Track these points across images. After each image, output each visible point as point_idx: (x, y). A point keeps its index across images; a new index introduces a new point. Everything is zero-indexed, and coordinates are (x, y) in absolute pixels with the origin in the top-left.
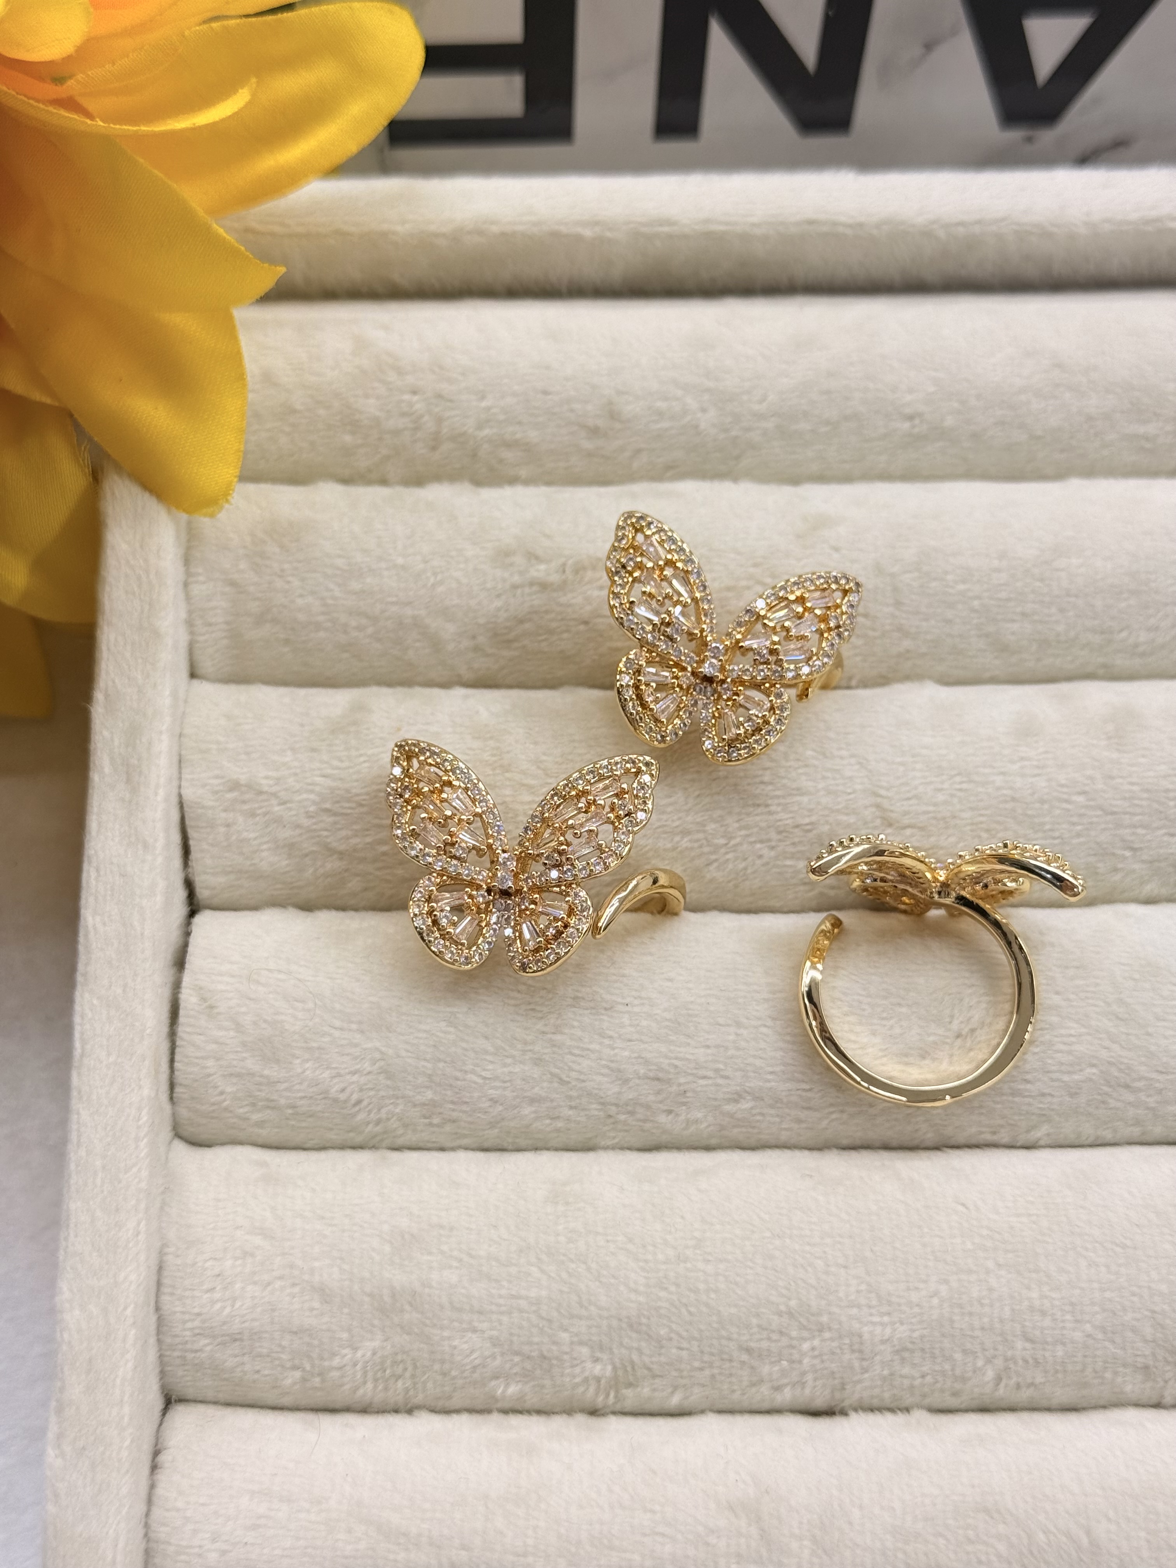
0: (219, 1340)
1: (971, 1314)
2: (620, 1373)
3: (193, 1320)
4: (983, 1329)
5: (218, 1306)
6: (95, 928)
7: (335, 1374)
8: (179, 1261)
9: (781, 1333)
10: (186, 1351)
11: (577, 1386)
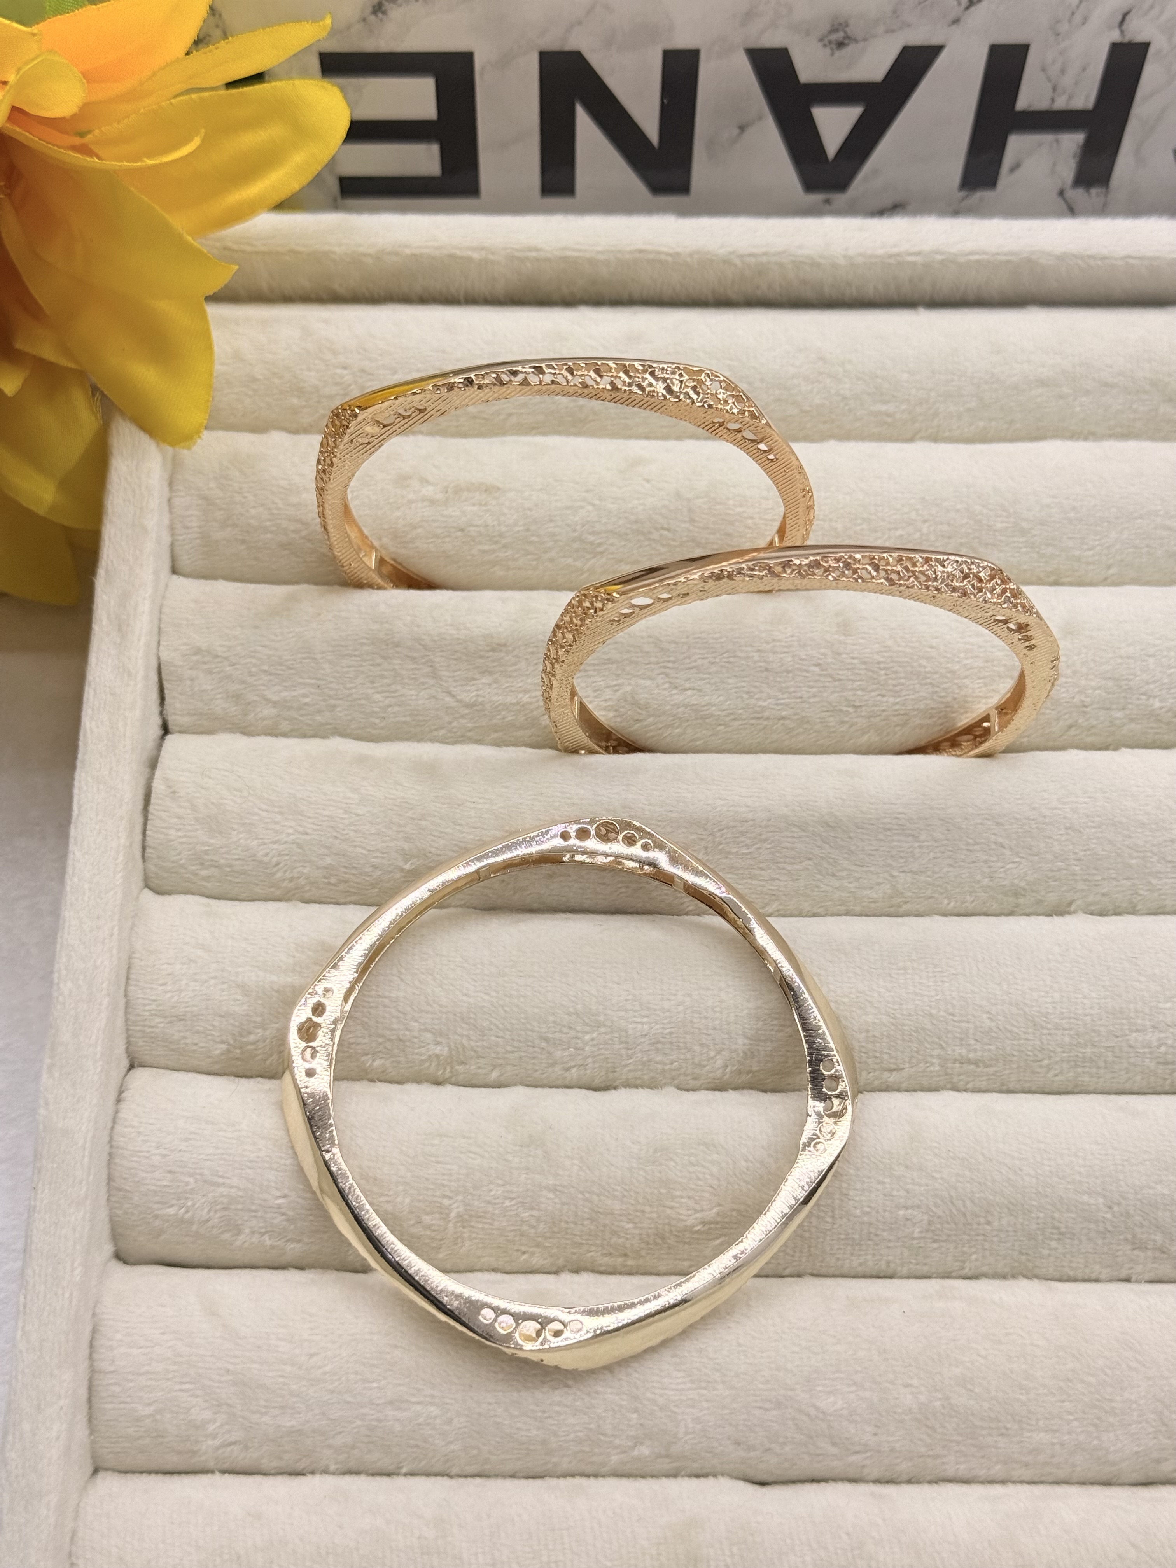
0: (169, 1019)
1: (706, 1018)
2: (453, 1053)
3: (150, 1005)
4: (715, 1029)
5: (169, 995)
6: (92, 732)
7: (250, 1047)
8: (142, 963)
9: (570, 1028)
10: (145, 1026)
11: (424, 1061)
